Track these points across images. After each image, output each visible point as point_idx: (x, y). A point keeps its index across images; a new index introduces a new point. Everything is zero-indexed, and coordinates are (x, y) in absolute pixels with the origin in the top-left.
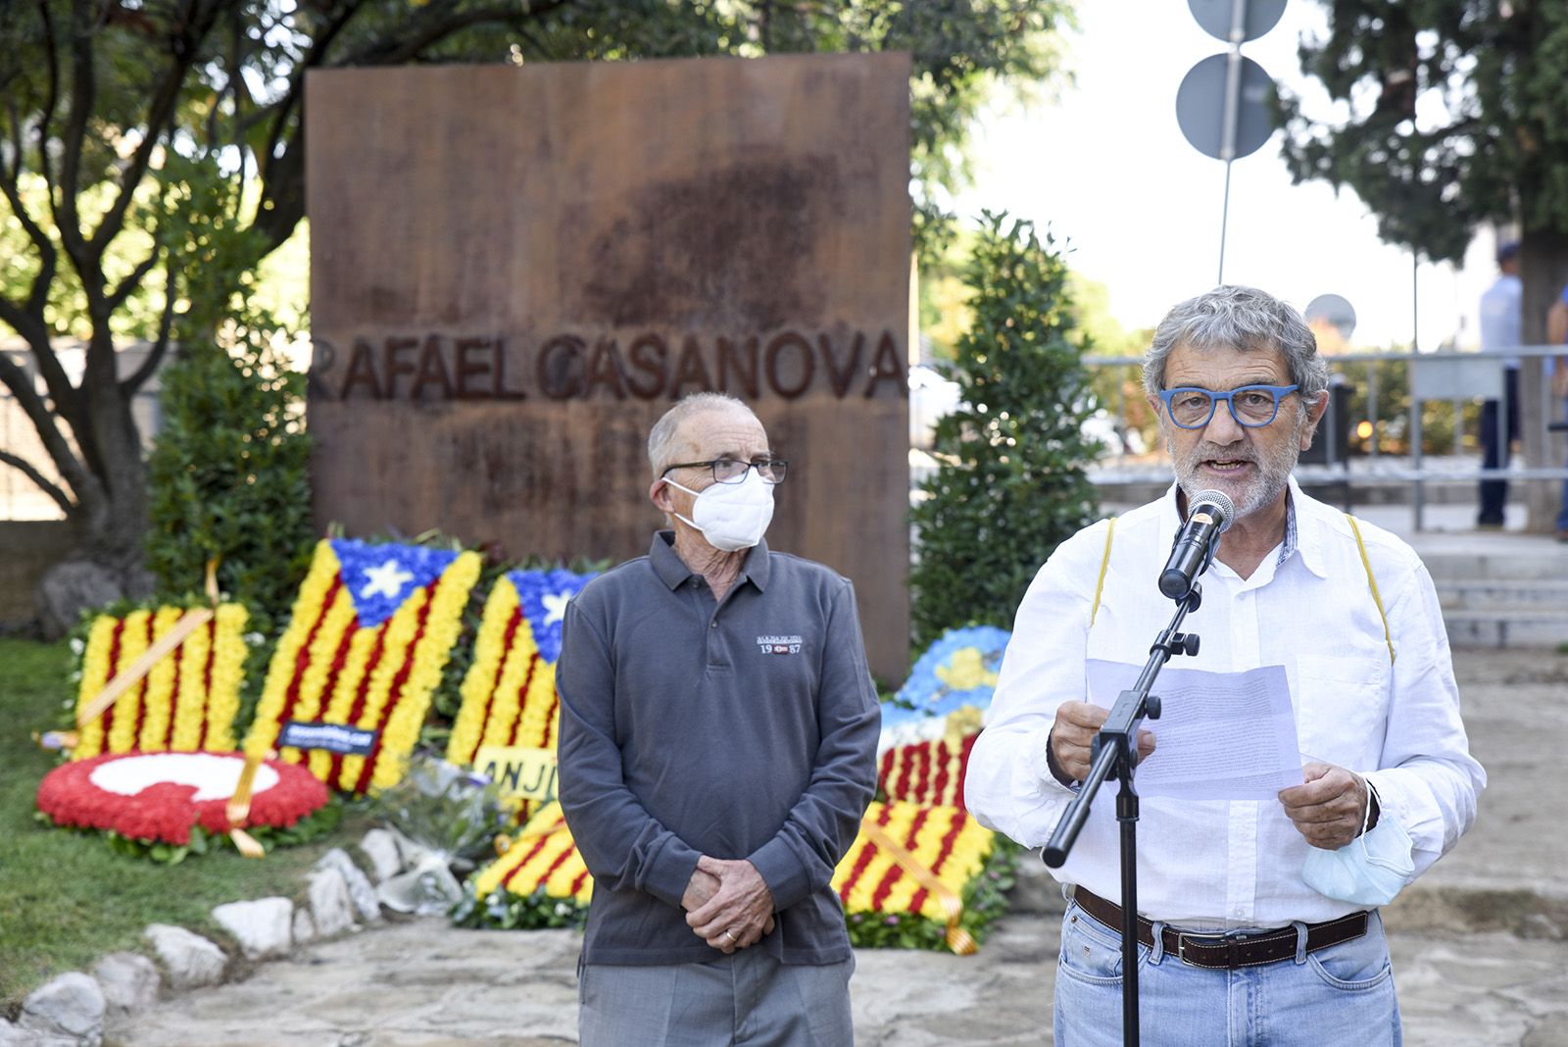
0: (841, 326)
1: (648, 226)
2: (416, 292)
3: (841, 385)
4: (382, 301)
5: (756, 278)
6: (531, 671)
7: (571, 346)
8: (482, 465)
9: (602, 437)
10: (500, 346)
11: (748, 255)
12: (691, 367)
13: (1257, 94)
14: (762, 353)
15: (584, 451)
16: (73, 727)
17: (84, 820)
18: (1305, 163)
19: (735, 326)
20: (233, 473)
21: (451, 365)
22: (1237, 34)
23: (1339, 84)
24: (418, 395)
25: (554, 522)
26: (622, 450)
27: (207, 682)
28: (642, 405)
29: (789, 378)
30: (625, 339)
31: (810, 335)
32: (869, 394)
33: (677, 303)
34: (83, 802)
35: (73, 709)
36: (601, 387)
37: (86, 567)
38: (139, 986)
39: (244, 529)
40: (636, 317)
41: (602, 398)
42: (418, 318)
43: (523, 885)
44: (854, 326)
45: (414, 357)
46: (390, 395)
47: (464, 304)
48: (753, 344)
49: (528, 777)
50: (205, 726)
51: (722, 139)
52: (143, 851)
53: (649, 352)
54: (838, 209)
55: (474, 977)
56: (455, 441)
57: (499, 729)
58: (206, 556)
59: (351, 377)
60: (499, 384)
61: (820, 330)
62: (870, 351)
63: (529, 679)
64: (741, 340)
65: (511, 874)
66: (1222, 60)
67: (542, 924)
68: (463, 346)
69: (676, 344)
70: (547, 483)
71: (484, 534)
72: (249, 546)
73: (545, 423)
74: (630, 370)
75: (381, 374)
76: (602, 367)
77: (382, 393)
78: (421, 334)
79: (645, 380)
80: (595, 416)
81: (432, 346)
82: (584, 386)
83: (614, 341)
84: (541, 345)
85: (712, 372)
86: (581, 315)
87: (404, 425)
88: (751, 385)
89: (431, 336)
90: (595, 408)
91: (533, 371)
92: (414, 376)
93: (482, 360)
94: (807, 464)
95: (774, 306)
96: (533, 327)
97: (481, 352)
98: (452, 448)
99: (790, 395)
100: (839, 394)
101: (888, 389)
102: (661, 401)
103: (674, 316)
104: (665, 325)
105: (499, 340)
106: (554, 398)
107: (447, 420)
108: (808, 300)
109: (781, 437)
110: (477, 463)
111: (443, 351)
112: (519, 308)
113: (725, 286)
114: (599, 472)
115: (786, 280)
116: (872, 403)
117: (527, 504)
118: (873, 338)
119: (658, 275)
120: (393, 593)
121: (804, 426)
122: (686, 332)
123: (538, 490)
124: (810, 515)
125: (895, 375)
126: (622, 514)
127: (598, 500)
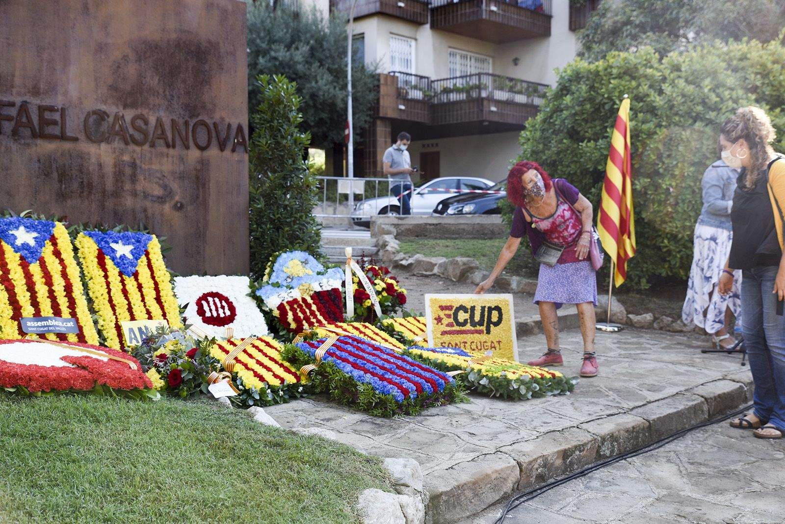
0: (222, 119)
1: (139, 60)
2: (13, 76)
3: (222, 147)
5: (188, 93)
7: (101, 116)
8: (55, 175)
9: (118, 163)
10: (63, 111)
11: (184, 81)
12: (159, 132)
14: (191, 128)
15: (109, 169)
19: (179, 114)
21: (35, 119)
24: (15, 133)
25: (94, 206)
26: (128, 171)
28: (138, 149)
29: (202, 141)
30: (129, 115)
31: (210, 122)
32: (233, 151)
33: (152, 100)
36: (117, 138)
40: (134, 105)
41: (117, 144)
42: (14, 91)
44: (227, 120)
45: (13, 112)
47: (41, 86)
48: (186, 123)
51: (172, 24)
53: (140, 123)
54: (221, 67)
56: (39, 161)
60: (63, 132)
61: (214, 120)
62: (234, 132)
63: (124, 285)
64: (181, 121)
68: (42, 109)
69: (152, 120)
70: (90, 185)
73: (89, 154)
74: (131, 131)
76: (117, 128)
78: (18, 100)
79: (138, 136)
80: (115, 152)
81: (24, 107)
82: (109, 137)
83: (123, 115)
84: (86, 113)
85: (169, 135)
86: (107, 100)
87: (8, 150)
88: (186, 143)
89: (23, 102)
90: (114, 148)
91: (82, 127)
92: (13, 123)
93: (53, 118)
94: (209, 181)
95: (195, 107)
96: (81, 103)
97: (53, 113)
98: (37, 165)
99: (202, 149)
100: (222, 150)
101: (240, 149)
102: (146, 147)
103: (151, 106)
104: (147, 110)
105: (62, 109)
106: (93, 142)
107: (34, 149)
108: (209, 106)
109: (199, 168)
110: (52, 173)
111: (30, 110)
112: (74, 93)
113: (174, 95)
114: (117, 181)
115: (200, 95)
116: (235, 155)
117: (80, 196)
118: (234, 127)
119: (144, 85)
120: (32, 243)
121: (208, 164)
122: (157, 114)
123: (86, 189)
124: (211, 203)
125: (243, 143)
126: (129, 202)
127: (117, 195)
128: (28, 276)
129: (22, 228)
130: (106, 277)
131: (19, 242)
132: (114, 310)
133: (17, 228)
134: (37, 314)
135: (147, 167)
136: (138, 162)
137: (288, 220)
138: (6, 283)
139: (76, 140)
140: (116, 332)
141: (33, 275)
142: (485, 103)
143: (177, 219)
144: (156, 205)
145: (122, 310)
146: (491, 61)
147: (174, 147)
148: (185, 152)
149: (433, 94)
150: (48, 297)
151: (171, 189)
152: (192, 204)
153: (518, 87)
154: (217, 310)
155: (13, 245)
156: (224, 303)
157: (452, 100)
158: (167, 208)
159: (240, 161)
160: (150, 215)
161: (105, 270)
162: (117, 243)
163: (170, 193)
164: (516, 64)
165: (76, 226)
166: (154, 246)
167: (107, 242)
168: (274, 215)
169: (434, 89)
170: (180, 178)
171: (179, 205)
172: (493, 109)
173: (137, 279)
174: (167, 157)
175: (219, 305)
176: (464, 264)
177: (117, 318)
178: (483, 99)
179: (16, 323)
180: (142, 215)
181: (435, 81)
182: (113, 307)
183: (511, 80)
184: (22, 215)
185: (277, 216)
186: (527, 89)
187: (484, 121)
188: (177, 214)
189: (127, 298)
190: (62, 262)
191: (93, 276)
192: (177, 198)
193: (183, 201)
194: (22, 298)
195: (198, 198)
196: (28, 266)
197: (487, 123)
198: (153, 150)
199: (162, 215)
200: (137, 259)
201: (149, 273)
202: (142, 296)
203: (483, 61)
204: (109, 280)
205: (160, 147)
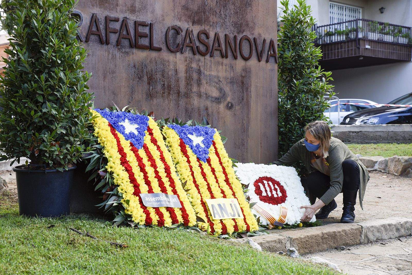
0: (260, 35)
3: (259, 57)
5: (236, 13)
6: (200, 166)
7: (177, 30)
8: (145, 79)
9: (188, 70)
10: (151, 26)
11: (234, 3)
12: (216, 45)
14: (238, 42)
15: (182, 74)
19: (230, 31)
21: (132, 32)
24: (118, 43)
25: (172, 104)
26: (195, 76)
28: (202, 58)
30: (196, 29)
31: (251, 37)
32: (267, 61)
33: (213, 19)
36: (188, 49)
40: (199, 22)
41: (188, 54)
42: (119, 8)
44: (263, 36)
45: (117, 26)
46: (107, 43)
47: (137, 5)
48: (235, 37)
53: (203, 37)
56: (134, 66)
59: (90, 33)
60: (151, 43)
61: (254, 36)
62: (267, 45)
63: (202, 169)
64: (232, 36)
68: (137, 24)
69: (212, 35)
70: (169, 86)
73: (168, 61)
74: (198, 44)
75: (103, 33)
76: (188, 40)
77: (103, 41)
78: (121, 16)
79: (202, 48)
80: (186, 61)
81: (124, 23)
82: (183, 48)
83: (192, 31)
84: (167, 28)
85: (223, 47)
86: (181, 18)
87: (114, 57)
88: (235, 54)
89: (124, 18)
90: (186, 57)
91: (164, 39)
92: (117, 34)
93: (145, 31)
94: (251, 85)
95: (241, 24)
96: (163, 20)
97: (144, 27)
98: (133, 70)
99: (246, 59)
100: (259, 60)
101: (272, 60)
102: (208, 57)
103: (211, 24)
104: (208, 27)
105: (150, 24)
106: (172, 52)
107: (131, 57)
108: (251, 24)
109: (243, 75)
110: (143, 77)
111: (129, 25)
112: (158, 11)
113: (227, 14)
114: (188, 84)
115: (244, 15)
116: (268, 64)
117: (162, 96)
118: (268, 42)
119: (207, 6)
120: (136, 133)
121: (250, 72)
122: (215, 31)
123: (166, 90)
124: (252, 104)
125: (274, 56)
126: (196, 102)
127: (187, 95)
128: (139, 159)
129: (127, 120)
130: (189, 162)
131: (127, 131)
132: (198, 189)
133: (124, 120)
134: (150, 191)
135: (208, 73)
136: (202, 69)
137: (310, 118)
138: (126, 165)
139: (159, 50)
140: (202, 208)
141: (142, 159)
142: (361, 42)
143: (228, 115)
144: (214, 104)
145: (204, 189)
146: (361, 11)
147: (227, 57)
148: (235, 61)
149: (318, 37)
150: (155, 177)
151: (225, 92)
152: (239, 105)
153: (387, 30)
154: (271, 191)
155: (123, 133)
156: (277, 187)
157: (334, 41)
158: (222, 106)
159: (272, 70)
160: (210, 113)
161: (187, 157)
162: (193, 134)
163: (224, 95)
164: (382, 13)
165: (160, 121)
166: (217, 137)
167: (185, 134)
168: (299, 114)
169: (319, 33)
170: (231, 82)
171: (230, 105)
172: (368, 47)
173: (210, 165)
174: (222, 66)
175: (272, 187)
176: (406, 161)
177: (201, 196)
178: (359, 39)
179: (138, 198)
180: (205, 113)
181: (320, 27)
182: (197, 186)
183: (381, 24)
184: (123, 110)
185: (302, 115)
186: (393, 31)
187: (360, 56)
188: (228, 113)
189: (206, 180)
190: (158, 148)
191: (180, 161)
192: (229, 99)
193: (233, 102)
194: (138, 177)
195: (243, 99)
196: (137, 151)
197: (362, 58)
198: (212, 59)
199: (218, 113)
200: (208, 147)
201: (218, 159)
202: (216, 178)
203: (355, 11)
204: (191, 164)
205: (217, 57)
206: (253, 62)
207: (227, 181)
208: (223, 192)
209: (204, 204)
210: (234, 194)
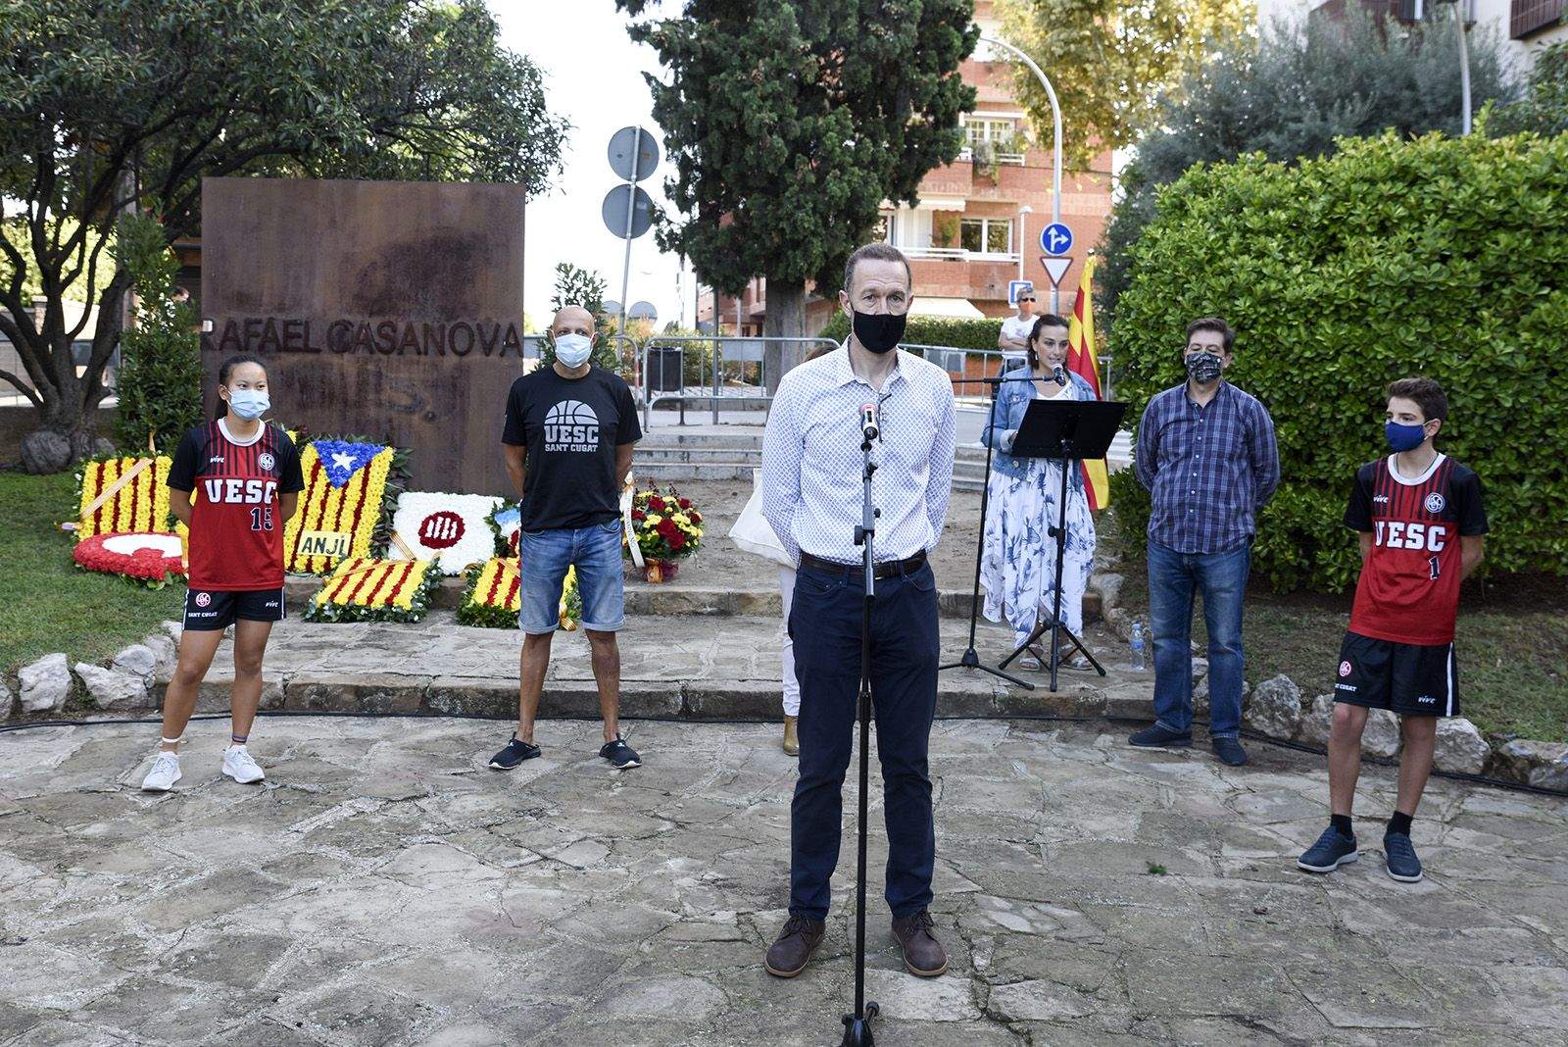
0: (489, 319)
1: (389, 265)
2: (261, 295)
3: (488, 350)
4: (242, 299)
5: (445, 294)
6: (327, 493)
7: (346, 325)
8: (297, 385)
9: (361, 373)
10: (307, 324)
11: (441, 283)
12: (410, 338)
13: (643, 207)
14: (447, 332)
15: (352, 380)
16: (79, 519)
17: (105, 568)
18: (666, 243)
19: (433, 319)
20: (163, 387)
21: (280, 334)
22: (634, 176)
23: (684, 205)
24: (261, 348)
26: (372, 380)
27: (152, 496)
28: (384, 357)
29: (461, 345)
30: (374, 323)
31: (473, 325)
32: (502, 355)
33: (404, 306)
34: (103, 559)
35: (78, 510)
36: (362, 347)
37: (50, 434)
38: (167, 652)
39: (170, 416)
40: (381, 312)
41: (362, 353)
42: (262, 309)
43: (342, 599)
45: (260, 328)
47: (287, 302)
48: (443, 328)
49: (329, 546)
50: (152, 519)
51: (427, 223)
52: (142, 584)
53: (387, 330)
54: (488, 261)
55: (332, 645)
57: (311, 522)
58: (149, 430)
59: (225, 338)
60: (306, 345)
61: (478, 322)
62: (503, 334)
63: (326, 496)
64: (436, 325)
65: (334, 595)
66: (627, 188)
67: (353, 619)
68: (287, 324)
69: (402, 326)
70: (332, 396)
71: (298, 423)
72: (172, 425)
73: (331, 365)
74: (377, 339)
75: (242, 338)
76: (362, 337)
78: (265, 317)
79: (384, 344)
80: (359, 362)
81: (270, 324)
82: (353, 347)
84: (329, 325)
85: (421, 341)
86: (352, 310)
88: (441, 349)
89: (270, 318)
90: (358, 358)
91: (325, 338)
93: (298, 332)
94: (470, 389)
95: (454, 308)
96: (325, 315)
97: (297, 327)
99: (461, 354)
100: (487, 355)
101: (510, 353)
102: (394, 356)
103: (401, 312)
104: (396, 317)
105: (306, 322)
106: (336, 352)
108: (471, 306)
109: (456, 375)
111: (276, 326)
112: (318, 305)
113: (429, 298)
114: (360, 390)
115: (460, 296)
116: (504, 359)
118: (505, 326)
119: (393, 291)
121: (468, 370)
122: (407, 320)
123: (327, 400)
124: (471, 414)
125: (516, 347)
126: (372, 412)
127: (359, 404)
132: (304, 519)
135: (393, 376)
136: (383, 371)
140: (295, 540)
143: (427, 430)
144: (403, 415)
147: (426, 353)
148: (440, 358)
151: (421, 399)
152: (446, 415)
154: (441, 531)
156: (455, 525)
159: (511, 367)
161: (314, 480)
162: (340, 453)
163: (420, 403)
166: (383, 458)
167: (330, 453)
170: (433, 386)
171: (430, 416)
173: (343, 492)
174: (419, 364)
175: (447, 526)
188: (426, 425)
189: (324, 507)
192: (428, 408)
193: (436, 412)
195: (454, 408)
198: (401, 358)
199: (409, 426)
200: (353, 470)
201: (362, 485)
202: (341, 507)
205: (410, 354)
206: (476, 356)
207: (357, 514)
208: (338, 524)
209: (299, 535)
210: (354, 528)
